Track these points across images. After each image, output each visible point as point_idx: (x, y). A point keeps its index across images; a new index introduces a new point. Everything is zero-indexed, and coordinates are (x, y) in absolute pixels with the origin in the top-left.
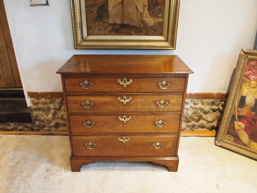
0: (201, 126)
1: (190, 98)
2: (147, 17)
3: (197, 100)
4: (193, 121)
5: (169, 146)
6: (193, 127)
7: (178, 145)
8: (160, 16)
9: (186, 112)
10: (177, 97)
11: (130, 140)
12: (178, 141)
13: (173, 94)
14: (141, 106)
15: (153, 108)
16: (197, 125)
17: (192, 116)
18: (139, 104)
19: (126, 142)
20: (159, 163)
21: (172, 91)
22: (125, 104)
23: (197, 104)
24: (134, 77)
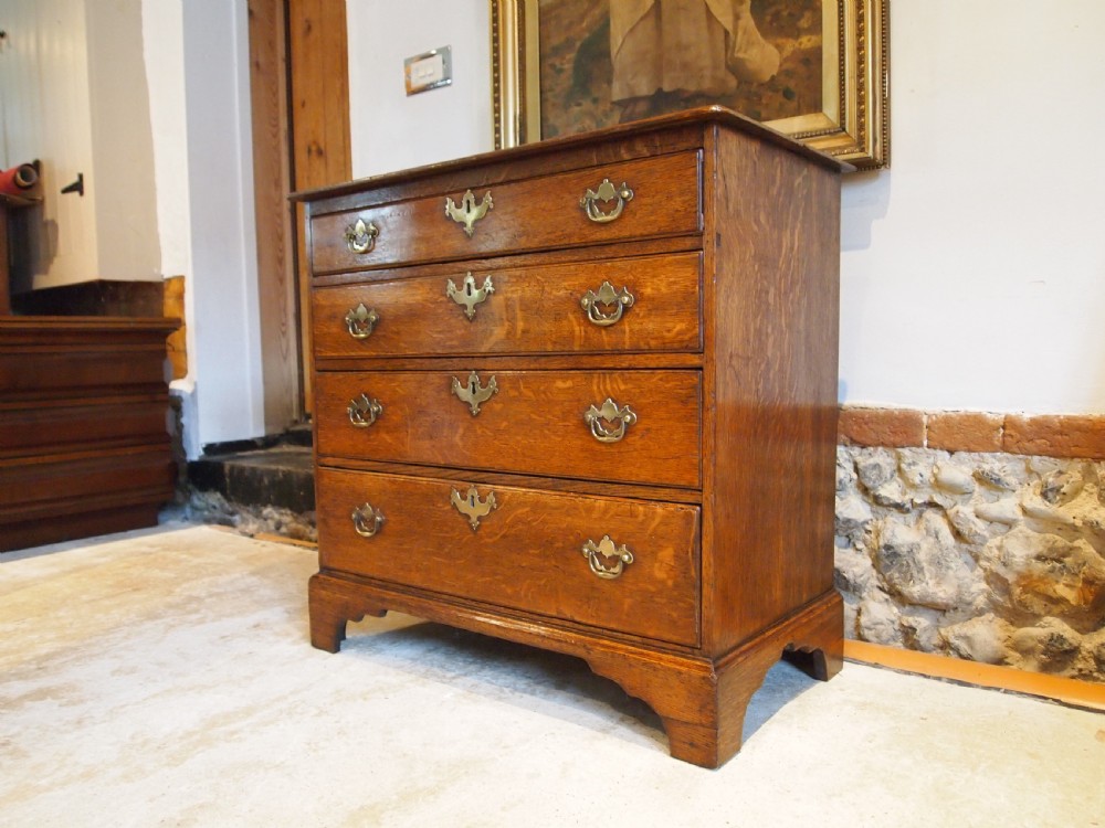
1: (1005, 448)
2: (750, 44)
3: (1061, 464)
5: (660, 574)
6: (1058, 659)
7: (708, 572)
8: (806, 26)
9: (996, 541)
10: (670, 264)
11: (492, 509)
12: (704, 543)
13: (653, 248)
14: (526, 320)
15: (574, 331)
16: (1084, 653)
17: (1035, 578)
18: (519, 314)
19: (479, 518)
20: (615, 676)
21: (645, 233)
22: (470, 312)
23: (1063, 490)
24: (501, 184)
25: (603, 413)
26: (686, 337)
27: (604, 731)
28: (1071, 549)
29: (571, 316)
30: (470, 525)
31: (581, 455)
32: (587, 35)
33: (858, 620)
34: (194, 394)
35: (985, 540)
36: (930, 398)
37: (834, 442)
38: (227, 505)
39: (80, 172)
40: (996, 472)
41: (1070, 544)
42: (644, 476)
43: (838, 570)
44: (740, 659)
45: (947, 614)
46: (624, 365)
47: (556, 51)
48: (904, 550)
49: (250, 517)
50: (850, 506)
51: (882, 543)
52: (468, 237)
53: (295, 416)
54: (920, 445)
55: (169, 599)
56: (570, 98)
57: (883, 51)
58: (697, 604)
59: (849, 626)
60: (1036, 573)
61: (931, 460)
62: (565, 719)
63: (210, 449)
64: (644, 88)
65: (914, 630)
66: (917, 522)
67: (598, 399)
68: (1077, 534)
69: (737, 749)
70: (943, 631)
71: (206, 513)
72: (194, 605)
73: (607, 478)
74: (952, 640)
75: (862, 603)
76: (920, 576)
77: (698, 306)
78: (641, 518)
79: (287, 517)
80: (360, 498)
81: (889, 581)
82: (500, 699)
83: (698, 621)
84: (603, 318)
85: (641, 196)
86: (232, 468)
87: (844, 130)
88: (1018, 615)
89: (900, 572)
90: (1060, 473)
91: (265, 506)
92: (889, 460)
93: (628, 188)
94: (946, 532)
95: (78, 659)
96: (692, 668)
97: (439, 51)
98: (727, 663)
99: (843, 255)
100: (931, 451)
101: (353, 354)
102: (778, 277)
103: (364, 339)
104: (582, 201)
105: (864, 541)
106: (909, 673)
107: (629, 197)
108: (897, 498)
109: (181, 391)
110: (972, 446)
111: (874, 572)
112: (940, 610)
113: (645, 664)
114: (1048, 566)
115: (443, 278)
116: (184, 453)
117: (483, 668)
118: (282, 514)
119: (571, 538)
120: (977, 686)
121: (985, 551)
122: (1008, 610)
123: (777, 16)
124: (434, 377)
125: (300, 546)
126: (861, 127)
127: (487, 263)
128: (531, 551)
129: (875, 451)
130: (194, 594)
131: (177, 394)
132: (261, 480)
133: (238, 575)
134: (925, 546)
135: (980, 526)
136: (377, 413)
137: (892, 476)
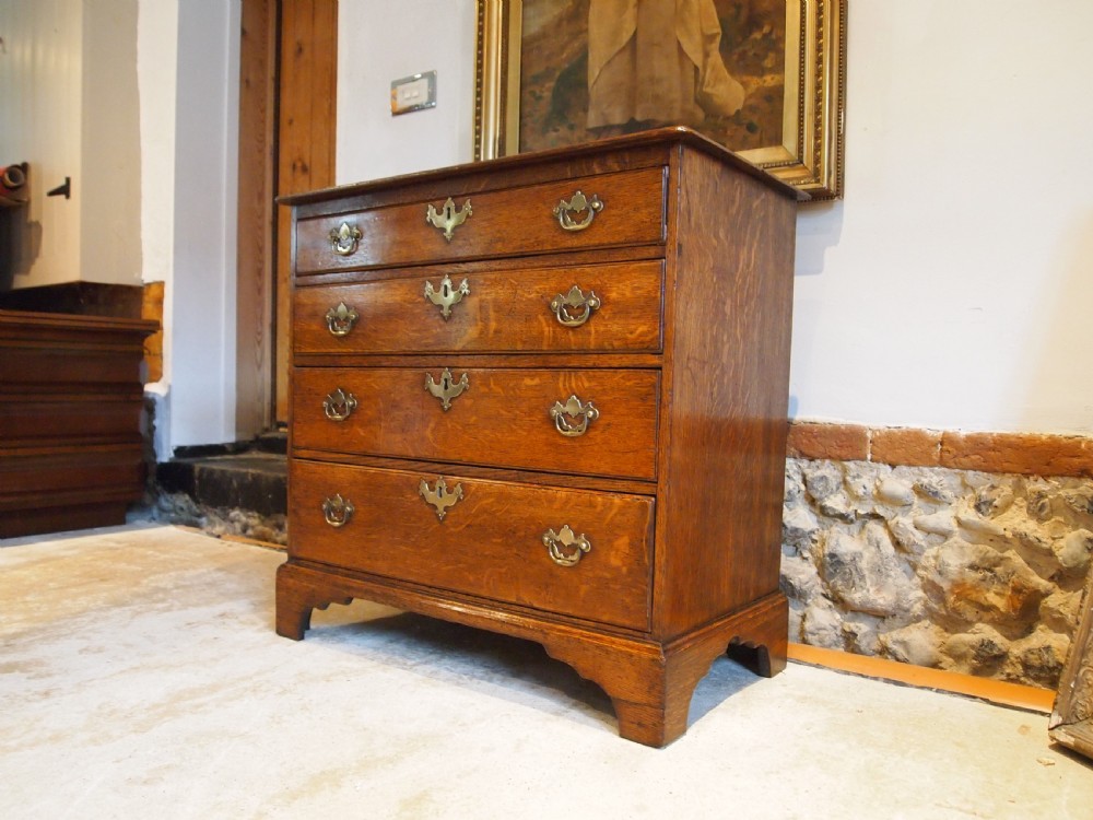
0: (1041, 669)
1: (942, 463)
2: (718, 80)
3: (994, 479)
4: (980, 620)
5: (615, 561)
6: (987, 664)
7: (661, 559)
8: (770, 66)
9: (931, 552)
10: (634, 271)
11: (459, 500)
12: (657, 532)
13: (619, 256)
14: (498, 321)
15: (543, 332)
16: (1012, 658)
17: (968, 586)
18: (492, 314)
19: (446, 509)
20: (570, 660)
21: (613, 241)
22: (446, 312)
23: (995, 503)
24: (480, 193)
25: (569, 409)
26: (648, 339)
27: (557, 713)
28: (1002, 559)
29: (540, 317)
30: (437, 515)
31: (545, 449)
32: (567, 66)
33: (802, 624)
34: (167, 398)
35: (922, 550)
36: (874, 415)
37: (783, 455)
38: (194, 507)
39: (68, 175)
40: (934, 485)
41: (1000, 554)
42: (604, 468)
43: (784, 577)
44: (688, 646)
45: (886, 621)
46: (590, 364)
47: (537, 79)
48: (848, 558)
49: (216, 519)
50: (798, 516)
51: (826, 552)
52: (448, 242)
53: (266, 424)
54: (864, 459)
55: (135, 589)
56: (548, 124)
57: (840, 92)
58: (650, 590)
59: (793, 631)
60: (969, 582)
61: (874, 474)
62: (521, 703)
63: (180, 451)
64: (618, 117)
65: (855, 635)
66: (860, 532)
67: (564, 395)
68: (1007, 545)
69: (683, 731)
70: (882, 637)
71: (173, 515)
72: (161, 596)
73: (569, 470)
74: (890, 645)
75: (806, 609)
76: (862, 583)
77: (658, 311)
78: (599, 508)
79: (254, 520)
80: (331, 490)
81: (833, 588)
82: (458, 684)
83: (649, 606)
84: (570, 320)
85: (610, 207)
86: (202, 470)
87: (802, 162)
88: (952, 622)
89: (843, 580)
90: (993, 487)
91: (233, 508)
92: (836, 473)
93: (599, 199)
94: (886, 542)
95: (44, 639)
96: (643, 650)
97: (424, 76)
98: (674, 648)
99: (797, 279)
100: (874, 464)
101: (332, 350)
102: (734, 290)
103: (344, 336)
104: (556, 210)
105: (811, 551)
106: (848, 673)
107: (599, 208)
108: (841, 509)
109: (155, 394)
110: (912, 460)
111: (819, 580)
112: (880, 616)
113: (598, 647)
114: (979, 575)
115: (421, 279)
116: (155, 456)
117: (442, 657)
118: (249, 517)
119: (533, 527)
120: (911, 686)
121: (923, 561)
122: (941, 616)
123: (743, 55)
124: (408, 373)
125: (266, 547)
126: (817, 160)
127: (464, 267)
128: (494, 540)
129: (822, 464)
130: (162, 585)
131: (150, 396)
132: (231, 482)
133: (205, 571)
134: (867, 555)
135: (919, 537)
136: (352, 408)
137: (838, 488)
